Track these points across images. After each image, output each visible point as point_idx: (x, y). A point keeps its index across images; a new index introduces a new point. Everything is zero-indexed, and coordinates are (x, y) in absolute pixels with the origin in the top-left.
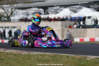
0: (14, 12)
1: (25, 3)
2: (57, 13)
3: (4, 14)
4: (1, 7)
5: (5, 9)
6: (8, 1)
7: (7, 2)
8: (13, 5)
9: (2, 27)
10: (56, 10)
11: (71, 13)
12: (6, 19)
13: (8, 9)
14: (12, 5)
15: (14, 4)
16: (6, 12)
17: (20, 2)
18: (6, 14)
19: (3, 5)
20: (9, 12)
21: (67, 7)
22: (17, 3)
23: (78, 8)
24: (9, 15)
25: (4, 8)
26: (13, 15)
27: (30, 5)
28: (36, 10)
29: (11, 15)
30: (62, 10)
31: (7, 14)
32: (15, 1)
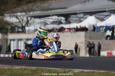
0: (30, 22)
1: (43, 10)
2: (81, 21)
3: (18, 24)
4: (15, 15)
5: (19, 18)
6: (22, 8)
7: (22, 10)
8: (29, 13)
9: (14, 40)
10: (80, 18)
11: (97, 21)
12: (20, 30)
13: (23, 18)
14: (27, 13)
15: (30, 11)
16: (20, 22)
17: (37, 9)
18: (20, 24)
19: (16, 13)
20: (24, 21)
21: (93, 15)
22: (34, 10)
23: (106, 16)
24: (24, 25)
25: (18, 16)
26: (29, 25)
27: (50, 12)
28: (56, 19)
29: (26, 25)
30: (86, 18)
31: (22, 24)
32: (32, 8)
